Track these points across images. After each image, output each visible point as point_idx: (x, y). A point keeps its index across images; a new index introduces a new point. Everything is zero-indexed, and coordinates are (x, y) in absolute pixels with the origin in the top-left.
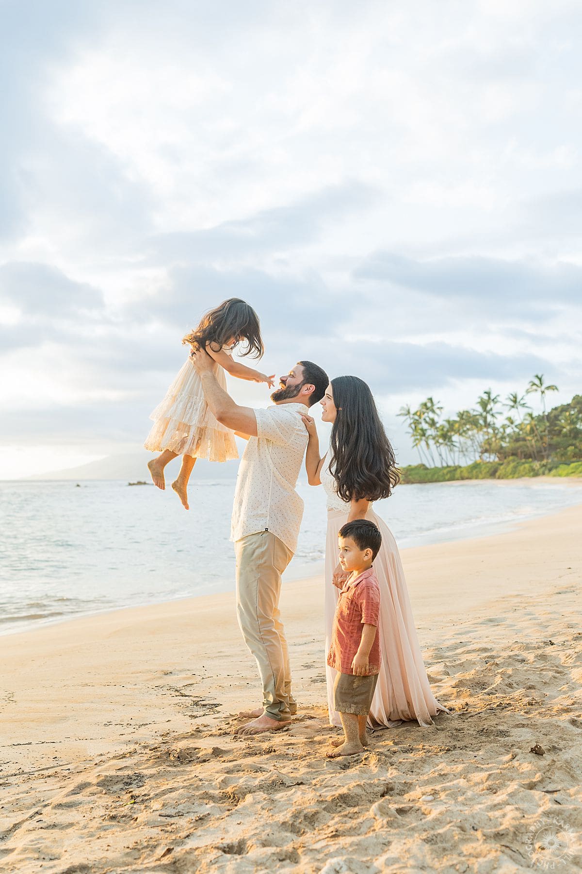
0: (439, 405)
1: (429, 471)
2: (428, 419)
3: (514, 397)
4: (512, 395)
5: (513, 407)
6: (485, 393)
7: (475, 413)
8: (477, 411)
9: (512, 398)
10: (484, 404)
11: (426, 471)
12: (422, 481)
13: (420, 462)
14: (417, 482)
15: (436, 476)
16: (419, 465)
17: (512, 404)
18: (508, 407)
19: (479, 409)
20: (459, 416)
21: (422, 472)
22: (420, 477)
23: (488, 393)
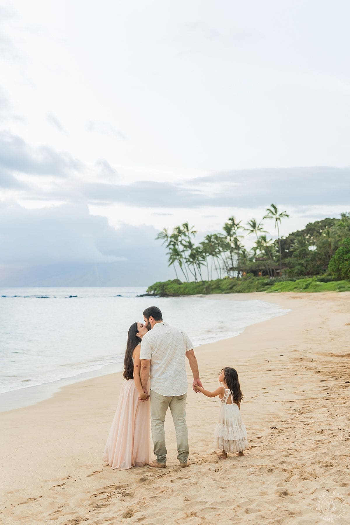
0: (193, 230)
1: (182, 286)
2: (184, 242)
3: (253, 223)
4: (252, 221)
5: (252, 231)
6: (230, 219)
7: (221, 236)
8: (222, 235)
9: (252, 224)
10: (228, 229)
11: (179, 286)
12: (176, 294)
13: (176, 278)
14: (172, 295)
15: (187, 290)
16: (175, 280)
17: (252, 229)
18: (249, 231)
19: (225, 233)
20: (207, 239)
21: (176, 286)
22: (174, 290)
23: (232, 219)
